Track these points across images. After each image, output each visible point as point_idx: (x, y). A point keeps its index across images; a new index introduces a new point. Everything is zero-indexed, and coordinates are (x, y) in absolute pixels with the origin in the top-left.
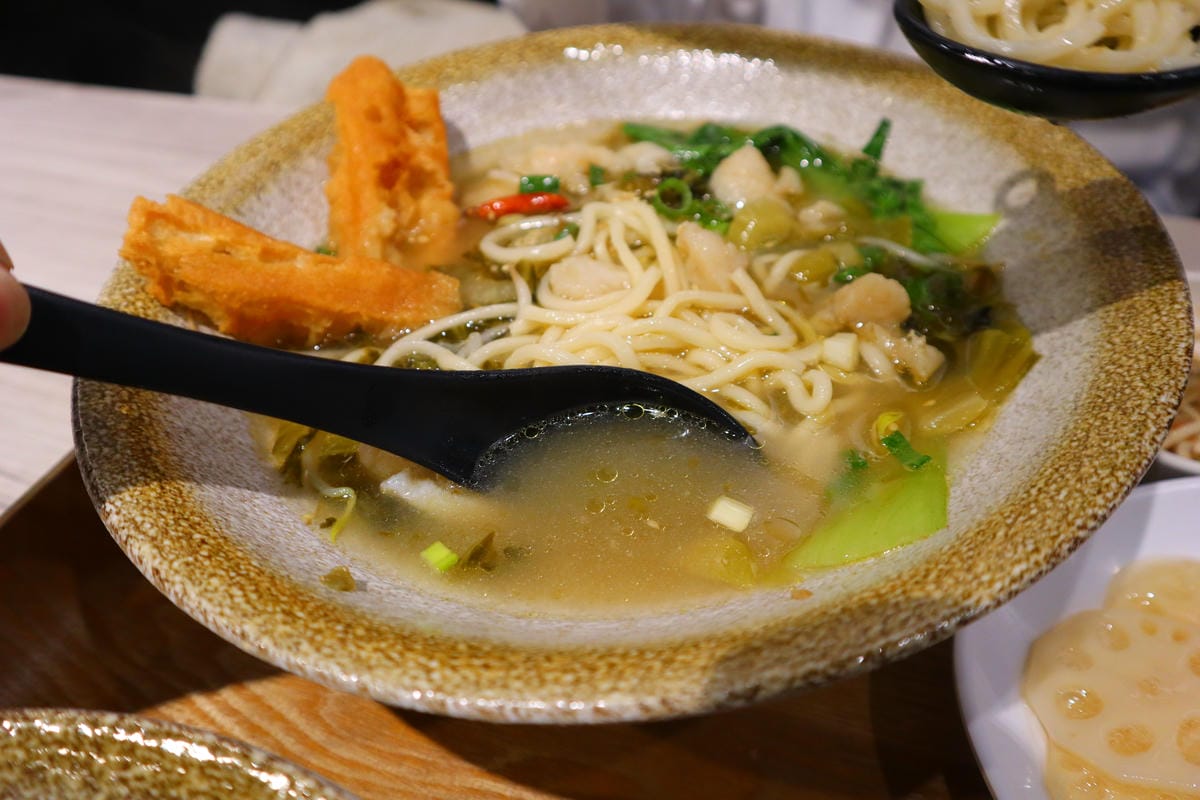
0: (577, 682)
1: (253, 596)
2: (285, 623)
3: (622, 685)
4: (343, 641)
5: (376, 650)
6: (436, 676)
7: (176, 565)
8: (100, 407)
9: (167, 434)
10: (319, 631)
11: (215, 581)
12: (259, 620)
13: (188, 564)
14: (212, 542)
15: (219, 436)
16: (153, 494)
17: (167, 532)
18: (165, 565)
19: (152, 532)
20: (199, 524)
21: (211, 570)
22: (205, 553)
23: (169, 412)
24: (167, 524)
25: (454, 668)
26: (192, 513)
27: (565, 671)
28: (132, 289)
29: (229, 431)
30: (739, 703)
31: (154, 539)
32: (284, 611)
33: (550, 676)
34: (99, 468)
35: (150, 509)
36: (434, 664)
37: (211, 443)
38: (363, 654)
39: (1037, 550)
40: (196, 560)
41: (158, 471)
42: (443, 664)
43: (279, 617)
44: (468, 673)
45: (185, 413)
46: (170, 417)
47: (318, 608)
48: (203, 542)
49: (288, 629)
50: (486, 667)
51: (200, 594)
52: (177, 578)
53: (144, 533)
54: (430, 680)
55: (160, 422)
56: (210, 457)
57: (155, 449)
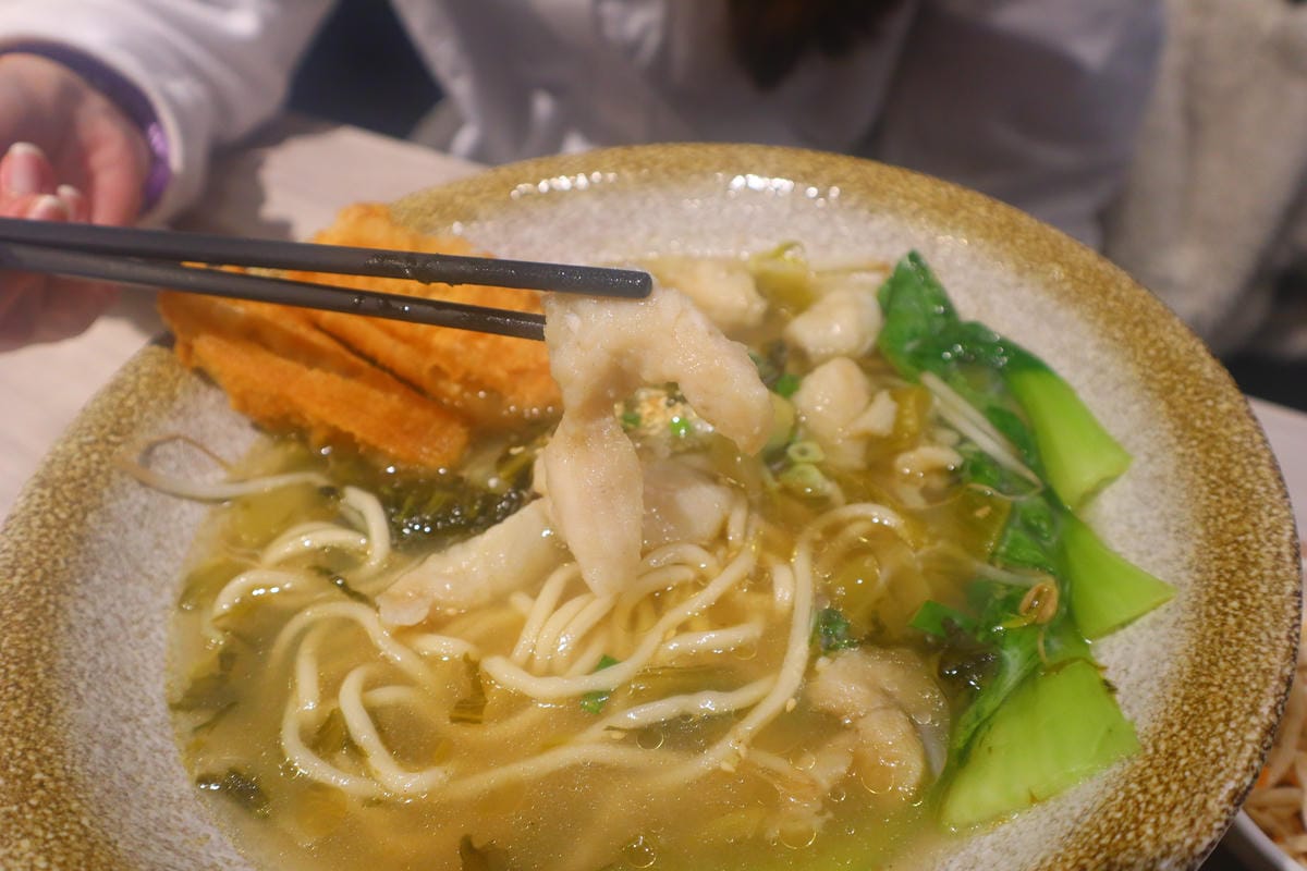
9: (70, 627)
11: (25, 844)
14: (51, 785)
15: (136, 628)
16: (15, 713)
20: (49, 758)
21: (29, 827)
22: (33, 802)
23: (83, 597)
26: (49, 742)
28: (91, 438)
29: (152, 621)
37: (121, 638)
40: (20, 811)
41: (35, 680)
45: (103, 597)
46: (82, 604)
48: (41, 784)
55: (66, 612)
56: (112, 657)
57: (45, 648)
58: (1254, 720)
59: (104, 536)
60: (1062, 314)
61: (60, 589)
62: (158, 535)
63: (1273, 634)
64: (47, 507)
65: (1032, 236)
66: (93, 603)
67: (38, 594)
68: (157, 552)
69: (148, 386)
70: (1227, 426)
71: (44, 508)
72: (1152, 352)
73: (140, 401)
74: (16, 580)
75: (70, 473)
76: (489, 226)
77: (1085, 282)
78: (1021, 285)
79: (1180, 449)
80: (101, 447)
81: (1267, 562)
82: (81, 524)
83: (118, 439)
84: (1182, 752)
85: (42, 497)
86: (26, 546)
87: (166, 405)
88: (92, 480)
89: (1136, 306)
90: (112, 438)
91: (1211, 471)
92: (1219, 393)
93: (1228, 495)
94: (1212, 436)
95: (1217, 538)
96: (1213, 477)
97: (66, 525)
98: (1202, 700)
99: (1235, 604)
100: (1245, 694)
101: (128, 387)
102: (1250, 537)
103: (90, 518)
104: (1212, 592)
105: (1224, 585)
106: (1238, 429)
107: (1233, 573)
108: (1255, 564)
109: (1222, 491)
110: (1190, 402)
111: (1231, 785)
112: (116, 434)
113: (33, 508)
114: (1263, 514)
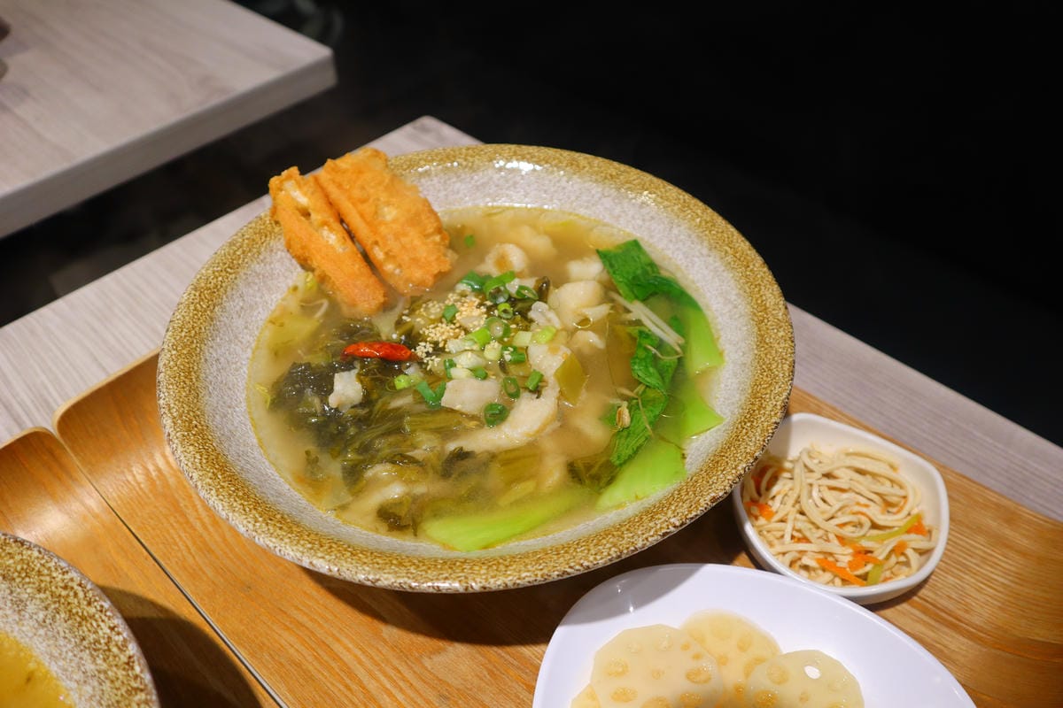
0: (311, 549)
1: (204, 461)
2: (211, 478)
3: (327, 557)
4: (230, 495)
5: (241, 504)
6: (258, 524)
7: (178, 434)
8: (178, 338)
9: (206, 360)
10: (223, 487)
11: (191, 448)
12: (201, 473)
13: (184, 436)
14: (200, 427)
15: (234, 366)
16: (184, 394)
17: (182, 416)
18: (173, 434)
19: (175, 414)
20: (198, 416)
21: (192, 442)
22: (194, 433)
23: (212, 347)
24: (183, 412)
25: (267, 524)
26: (198, 409)
27: (310, 543)
28: (219, 269)
29: (241, 364)
30: (369, 583)
31: (175, 418)
32: (213, 473)
33: (302, 542)
34: (165, 373)
35: (179, 402)
36: (260, 519)
37: (228, 369)
38: (235, 504)
39: (541, 570)
40: (188, 435)
41: (192, 381)
42: (264, 520)
43: (210, 474)
44: (271, 527)
45: (220, 349)
46: (211, 350)
47: (230, 476)
48: (196, 426)
49: (210, 481)
50: (281, 528)
51: (182, 452)
52: (176, 441)
53: (171, 413)
54: (254, 525)
55: (204, 353)
56: (223, 378)
57: (196, 368)
58: (734, 471)
59: (222, 319)
60: (725, 274)
61: (202, 341)
62: (246, 322)
63: (758, 438)
64: (198, 301)
65: (720, 230)
66: (216, 351)
67: (192, 342)
68: (245, 331)
69: (248, 245)
70: (779, 343)
71: (196, 301)
72: (759, 302)
73: (244, 252)
74: (183, 334)
75: (209, 285)
76: (435, 180)
77: (739, 260)
78: (709, 256)
79: (756, 352)
80: (223, 274)
81: (769, 408)
82: (212, 312)
83: (232, 271)
84: (700, 481)
85: (195, 295)
86: (187, 318)
87: (256, 256)
88: (218, 290)
89: (759, 276)
90: (229, 270)
91: (764, 364)
92: (781, 327)
93: (767, 376)
94: (771, 347)
95: (754, 395)
96: (764, 367)
97: (205, 311)
98: (717, 462)
99: (749, 424)
100: (735, 461)
101: (238, 245)
102: (768, 396)
103: (217, 308)
104: (743, 418)
105: (748, 416)
106: (782, 345)
107: (754, 411)
108: (765, 408)
109: (765, 374)
110: (768, 329)
111: (713, 494)
112: (231, 268)
113: (191, 300)
114: (777, 387)
